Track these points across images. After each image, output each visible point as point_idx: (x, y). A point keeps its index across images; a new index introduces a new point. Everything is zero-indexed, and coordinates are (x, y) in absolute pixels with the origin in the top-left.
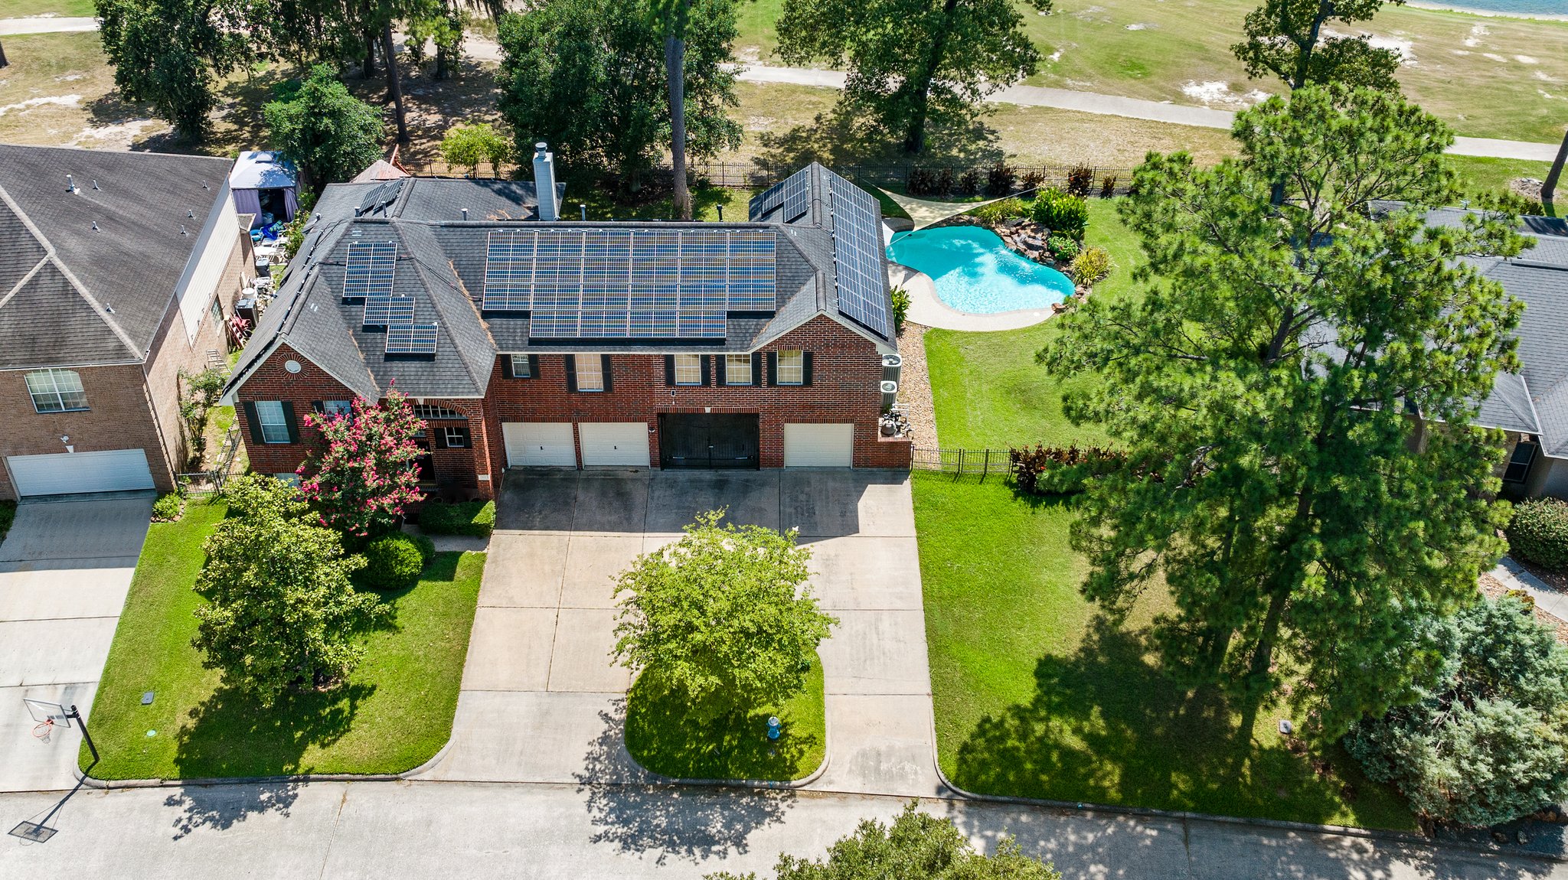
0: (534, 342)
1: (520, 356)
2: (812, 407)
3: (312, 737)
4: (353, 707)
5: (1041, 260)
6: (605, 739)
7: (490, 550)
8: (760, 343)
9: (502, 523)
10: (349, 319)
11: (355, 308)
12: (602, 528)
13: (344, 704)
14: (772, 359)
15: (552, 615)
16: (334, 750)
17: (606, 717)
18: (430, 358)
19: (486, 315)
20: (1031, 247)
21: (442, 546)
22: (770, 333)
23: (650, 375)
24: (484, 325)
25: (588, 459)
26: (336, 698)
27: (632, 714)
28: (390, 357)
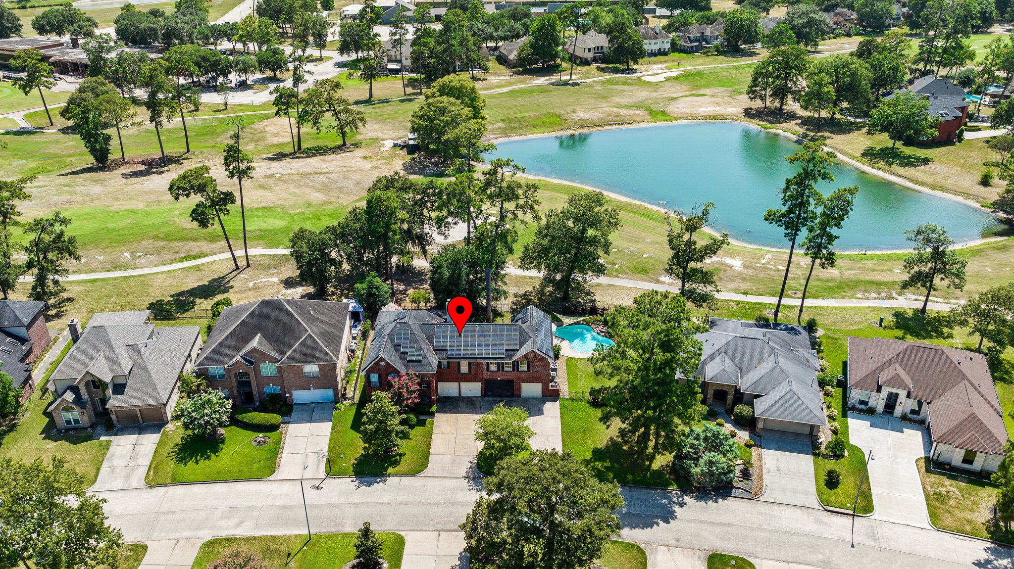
0: (449, 358)
1: (445, 362)
2: (530, 378)
3: (390, 465)
4: (400, 459)
5: (605, 336)
6: (471, 468)
7: (435, 419)
8: (514, 359)
9: (438, 412)
10: (397, 351)
11: (398, 348)
12: (467, 413)
13: (398, 457)
14: (518, 363)
15: (454, 436)
16: (396, 469)
17: (471, 462)
18: (420, 362)
19: (435, 350)
20: (602, 332)
21: (422, 418)
22: (517, 356)
23: (482, 368)
24: (434, 353)
25: (462, 395)
26: (395, 456)
27: (478, 461)
28: (409, 361)
